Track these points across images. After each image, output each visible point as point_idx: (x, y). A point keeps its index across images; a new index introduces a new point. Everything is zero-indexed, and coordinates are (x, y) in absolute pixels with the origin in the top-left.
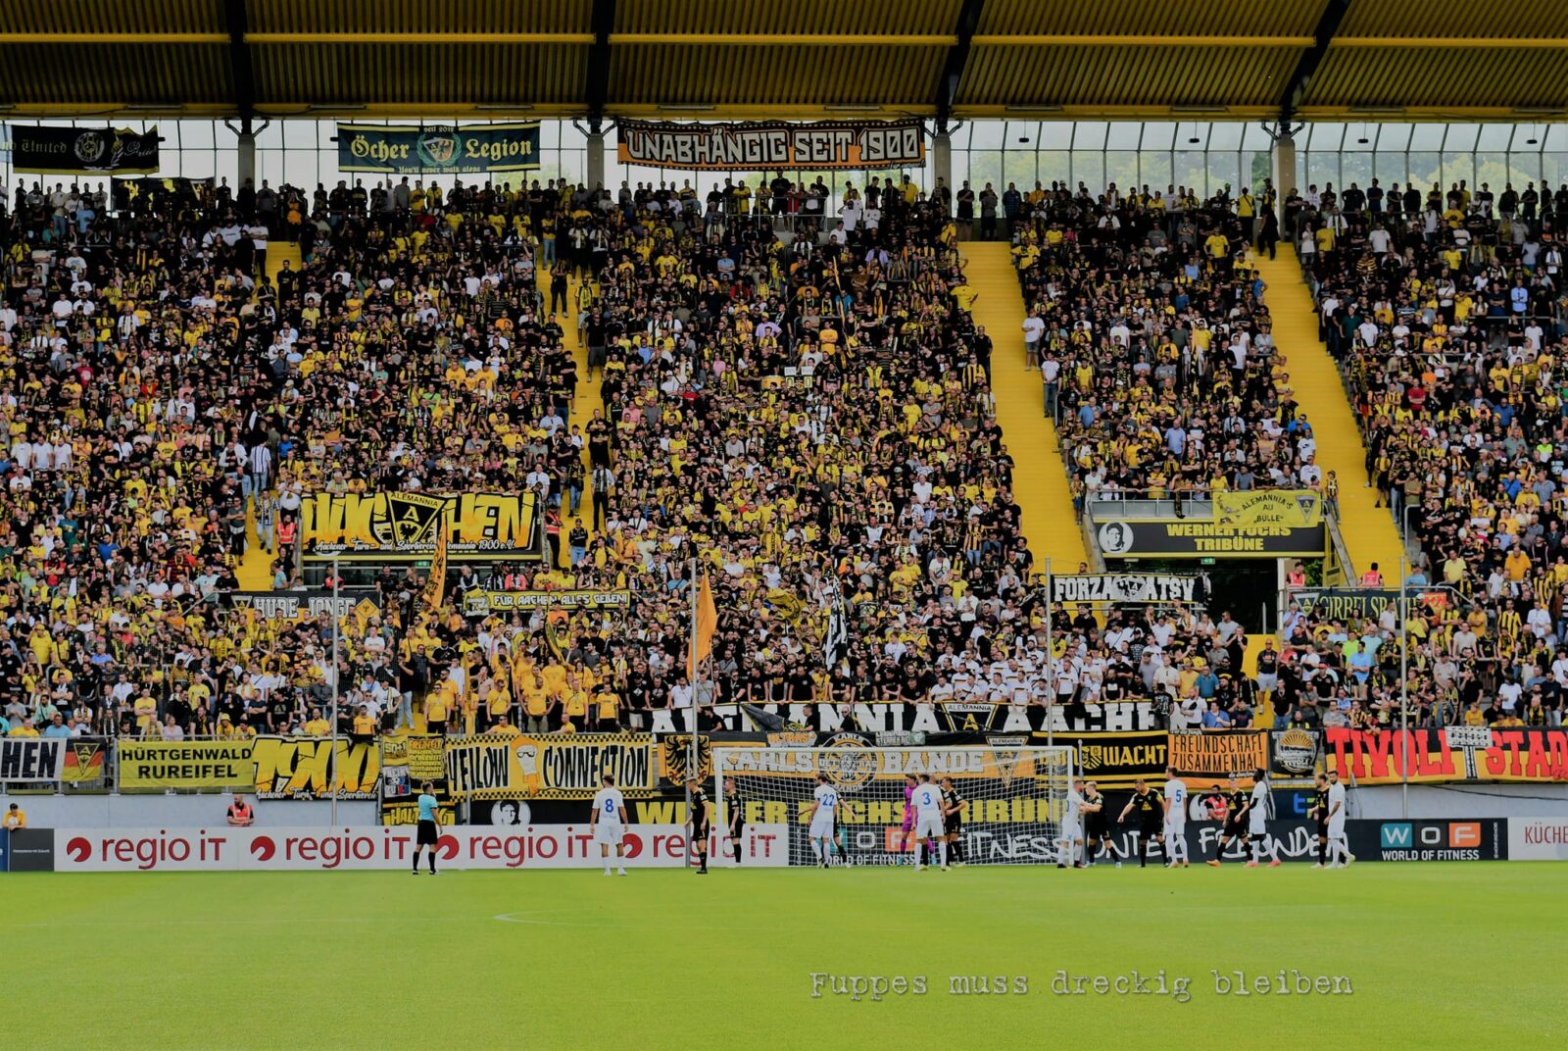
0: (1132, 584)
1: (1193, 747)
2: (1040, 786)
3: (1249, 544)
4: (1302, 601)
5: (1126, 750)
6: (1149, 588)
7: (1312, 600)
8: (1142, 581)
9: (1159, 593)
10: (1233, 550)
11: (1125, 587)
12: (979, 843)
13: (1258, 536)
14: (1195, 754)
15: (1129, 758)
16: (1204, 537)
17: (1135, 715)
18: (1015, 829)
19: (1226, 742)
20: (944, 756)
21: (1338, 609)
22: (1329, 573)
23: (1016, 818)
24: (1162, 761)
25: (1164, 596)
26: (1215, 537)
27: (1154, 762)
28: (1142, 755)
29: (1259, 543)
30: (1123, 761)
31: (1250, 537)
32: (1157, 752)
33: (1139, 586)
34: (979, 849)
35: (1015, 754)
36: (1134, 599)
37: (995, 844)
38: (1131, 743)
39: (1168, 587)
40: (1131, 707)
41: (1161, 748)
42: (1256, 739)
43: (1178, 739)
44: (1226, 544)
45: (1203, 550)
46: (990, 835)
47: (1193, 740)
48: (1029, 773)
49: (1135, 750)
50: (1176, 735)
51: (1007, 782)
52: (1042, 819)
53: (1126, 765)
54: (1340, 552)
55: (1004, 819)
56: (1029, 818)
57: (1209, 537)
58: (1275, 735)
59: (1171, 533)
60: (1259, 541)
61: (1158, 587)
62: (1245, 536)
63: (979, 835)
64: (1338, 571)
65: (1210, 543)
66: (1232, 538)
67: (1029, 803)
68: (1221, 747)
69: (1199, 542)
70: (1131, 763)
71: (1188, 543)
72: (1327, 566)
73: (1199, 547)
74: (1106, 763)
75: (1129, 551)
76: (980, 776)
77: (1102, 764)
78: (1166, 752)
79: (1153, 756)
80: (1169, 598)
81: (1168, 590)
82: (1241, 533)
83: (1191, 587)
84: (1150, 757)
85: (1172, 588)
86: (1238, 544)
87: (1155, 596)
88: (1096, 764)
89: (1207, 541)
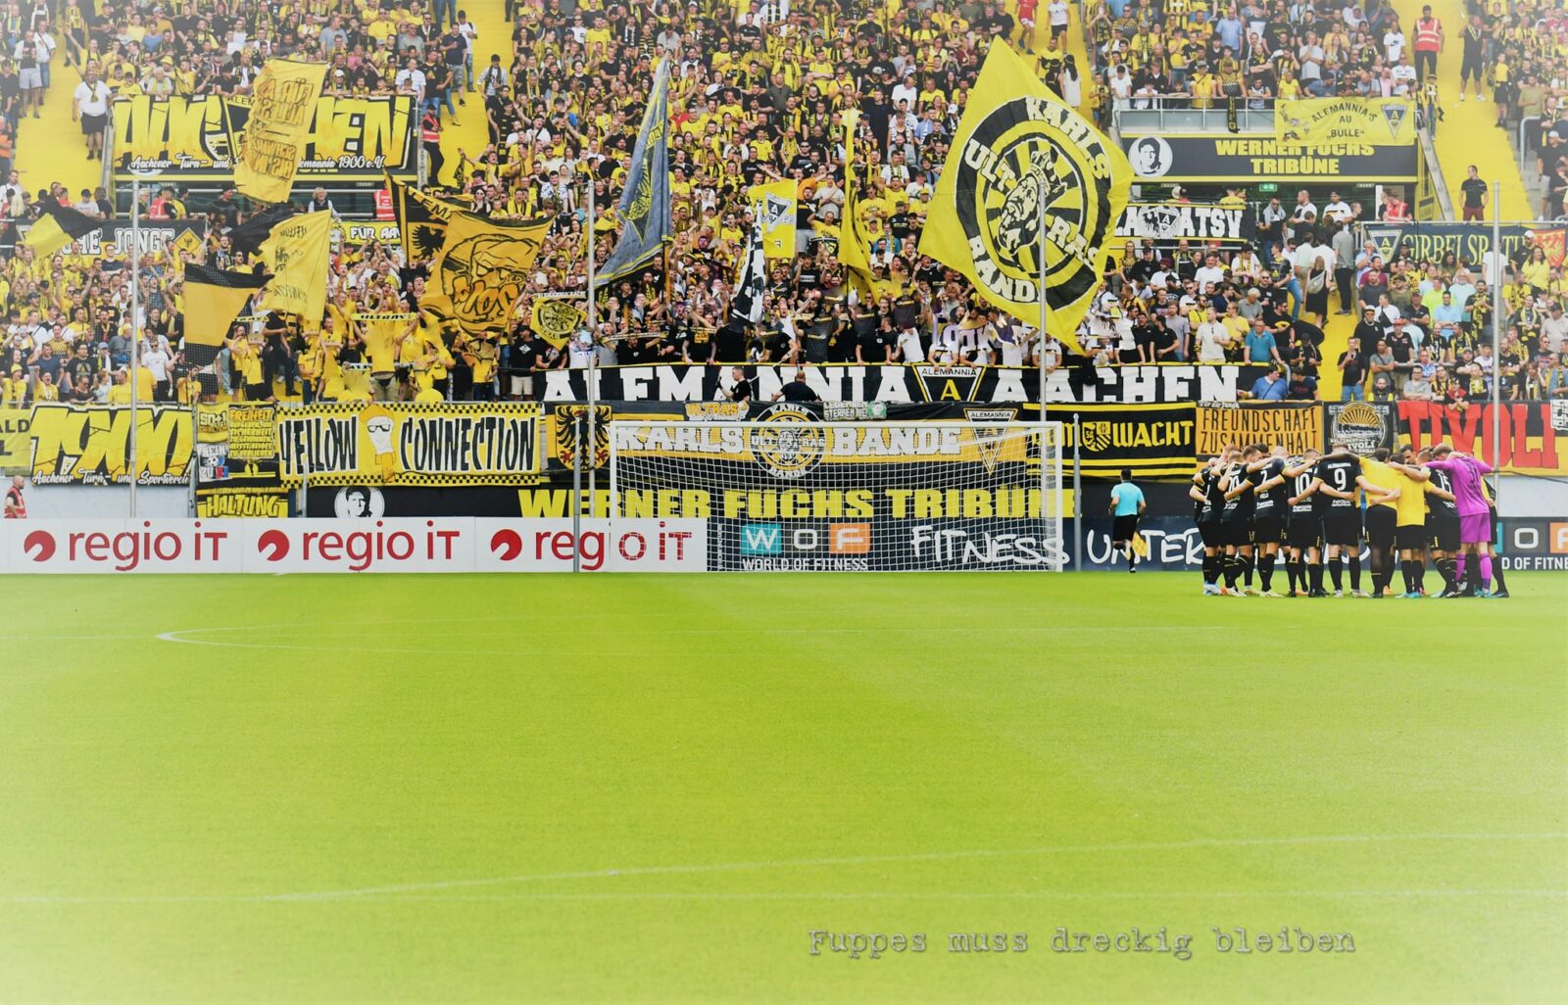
0: (1162, 216)
1: (1228, 424)
2: (1031, 472)
3: (1321, 166)
4: (1379, 240)
5: (1142, 427)
6: (1184, 222)
7: (1392, 239)
8: (1175, 212)
9: (1197, 227)
10: (1300, 174)
11: (1154, 221)
12: (949, 544)
13: (1331, 156)
14: (1229, 432)
15: (1146, 437)
16: (1263, 157)
17: (1160, 382)
18: (996, 525)
19: (1269, 418)
20: (910, 433)
21: (1425, 251)
22: (1422, 203)
23: (1002, 512)
24: (1187, 441)
25: (1203, 232)
26: (1276, 157)
27: (1178, 443)
28: (1161, 433)
29: (1333, 163)
30: (1138, 441)
31: (1321, 157)
32: (1182, 430)
33: (1172, 218)
34: (949, 551)
35: (1000, 430)
36: (1165, 236)
37: (970, 545)
38: (1149, 418)
39: (1208, 220)
40: (1155, 372)
41: (1187, 424)
42: (1308, 414)
43: (1209, 414)
44: (1292, 166)
45: (1262, 174)
46: (963, 534)
47: (1228, 415)
48: (1018, 454)
49: (1154, 427)
50: (1206, 409)
51: (990, 465)
52: (1033, 514)
53: (1141, 446)
54: (1435, 176)
55: (986, 512)
56: (1018, 512)
57: (1269, 156)
58: (1331, 410)
59: (1221, 151)
60: (1333, 162)
61: (1196, 220)
62: (1316, 155)
63: (949, 533)
64: (1431, 200)
65: (1270, 165)
66: (1298, 158)
67: (1018, 493)
68: (1263, 424)
69: (1256, 163)
70: (1148, 444)
71: (1242, 164)
72: (1419, 195)
73: (1257, 170)
74: (1116, 444)
75: (1168, 174)
76: (954, 459)
77: (1111, 445)
78: (1193, 430)
79: (1176, 436)
80: (1209, 234)
81: (1209, 224)
82: (1310, 152)
83: (1238, 220)
84: (1172, 437)
85: (1214, 221)
86: (1307, 165)
87: (1191, 232)
88: (1103, 446)
89: (1266, 161)
